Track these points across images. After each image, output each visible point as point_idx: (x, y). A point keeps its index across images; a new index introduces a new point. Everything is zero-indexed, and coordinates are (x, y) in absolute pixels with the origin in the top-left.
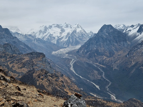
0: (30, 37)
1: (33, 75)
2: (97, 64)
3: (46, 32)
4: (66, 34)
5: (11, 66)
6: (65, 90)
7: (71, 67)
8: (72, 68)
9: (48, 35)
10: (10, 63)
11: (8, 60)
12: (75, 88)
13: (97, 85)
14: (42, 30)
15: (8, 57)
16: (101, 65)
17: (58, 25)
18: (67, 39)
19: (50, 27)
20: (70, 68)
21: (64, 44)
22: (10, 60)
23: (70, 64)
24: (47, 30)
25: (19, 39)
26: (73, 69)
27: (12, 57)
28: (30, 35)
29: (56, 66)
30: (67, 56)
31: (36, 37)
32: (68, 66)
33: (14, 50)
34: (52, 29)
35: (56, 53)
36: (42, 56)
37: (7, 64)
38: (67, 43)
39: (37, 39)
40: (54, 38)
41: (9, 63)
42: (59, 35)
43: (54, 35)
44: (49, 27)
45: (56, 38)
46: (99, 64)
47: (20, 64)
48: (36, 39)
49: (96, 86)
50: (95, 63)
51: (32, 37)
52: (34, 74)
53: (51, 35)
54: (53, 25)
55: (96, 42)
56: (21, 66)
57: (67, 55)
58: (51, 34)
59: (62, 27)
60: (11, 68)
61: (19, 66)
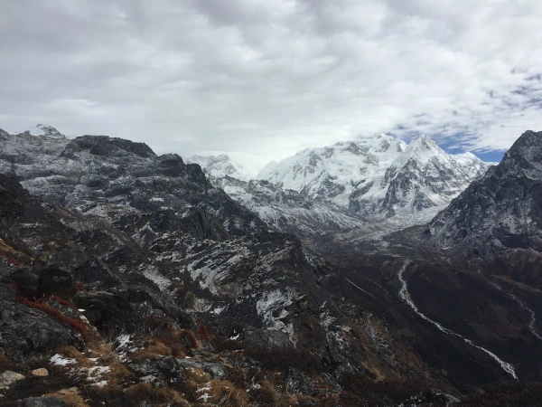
0: (265, 189)
1: (257, 306)
2: (504, 279)
3: (315, 168)
4: (383, 174)
5: (195, 275)
6: (364, 364)
7: (401, 287)
8: (404, 292)
9: (321, 179)
10: (195, 268)
11: (190, 256)
12: (411, 364)
13: (506, 361)
14: (301, 165)
15: (190, 247)
16: (520, 285)
17: (353, 144)
18: (387, 188)
19: (329, 152)
20: (398, 290)
21: (374, 207)
22: (194, 258)
23: (397, 278)
24: (319, 163)
25: (232, 194)
26: (408, 295)
27: (201, 249)
28: (264, 183)
29: (347, 282)
30: (388, 248)
31: (284, 188)
32: (390, 283)
33: (210, 228)
34: (332, 158)
35: (346, 239)
36: (290, 245)
37: (186, 269)
38: (384, 205)
39: (287, 193)
40: (342, 189)
41: (190, 267)
42: (357, 177)
43: (341, 179)
44: (322, 155)
45: (347, 187)
46: (511, 281)
47: (222, 270)
48: (283, 193)
49: (503, 366)
50: (497, 274)
51: (271, 187)
52: (259, 304)
53: (330, 180)
54: (338, 144)
55: (494, 195)
56: (223, 278)
57: (385, 244)
58: (332, 174)
59: (367, 149)
60: (197, 283)
61: (219, 276)
